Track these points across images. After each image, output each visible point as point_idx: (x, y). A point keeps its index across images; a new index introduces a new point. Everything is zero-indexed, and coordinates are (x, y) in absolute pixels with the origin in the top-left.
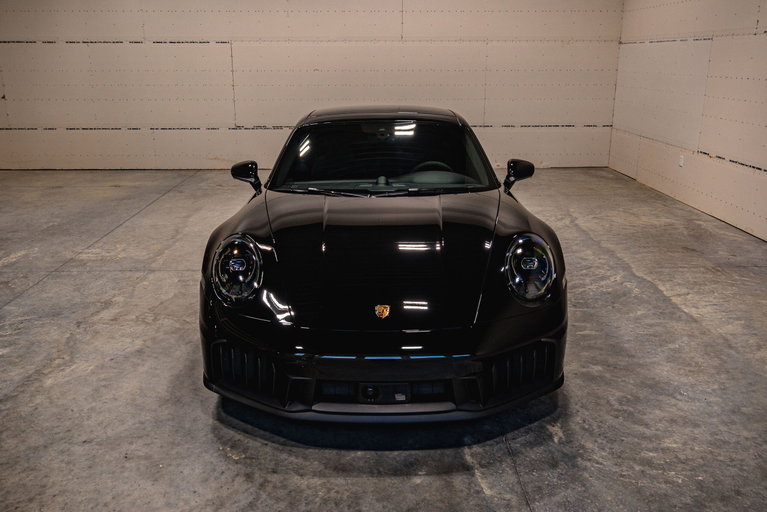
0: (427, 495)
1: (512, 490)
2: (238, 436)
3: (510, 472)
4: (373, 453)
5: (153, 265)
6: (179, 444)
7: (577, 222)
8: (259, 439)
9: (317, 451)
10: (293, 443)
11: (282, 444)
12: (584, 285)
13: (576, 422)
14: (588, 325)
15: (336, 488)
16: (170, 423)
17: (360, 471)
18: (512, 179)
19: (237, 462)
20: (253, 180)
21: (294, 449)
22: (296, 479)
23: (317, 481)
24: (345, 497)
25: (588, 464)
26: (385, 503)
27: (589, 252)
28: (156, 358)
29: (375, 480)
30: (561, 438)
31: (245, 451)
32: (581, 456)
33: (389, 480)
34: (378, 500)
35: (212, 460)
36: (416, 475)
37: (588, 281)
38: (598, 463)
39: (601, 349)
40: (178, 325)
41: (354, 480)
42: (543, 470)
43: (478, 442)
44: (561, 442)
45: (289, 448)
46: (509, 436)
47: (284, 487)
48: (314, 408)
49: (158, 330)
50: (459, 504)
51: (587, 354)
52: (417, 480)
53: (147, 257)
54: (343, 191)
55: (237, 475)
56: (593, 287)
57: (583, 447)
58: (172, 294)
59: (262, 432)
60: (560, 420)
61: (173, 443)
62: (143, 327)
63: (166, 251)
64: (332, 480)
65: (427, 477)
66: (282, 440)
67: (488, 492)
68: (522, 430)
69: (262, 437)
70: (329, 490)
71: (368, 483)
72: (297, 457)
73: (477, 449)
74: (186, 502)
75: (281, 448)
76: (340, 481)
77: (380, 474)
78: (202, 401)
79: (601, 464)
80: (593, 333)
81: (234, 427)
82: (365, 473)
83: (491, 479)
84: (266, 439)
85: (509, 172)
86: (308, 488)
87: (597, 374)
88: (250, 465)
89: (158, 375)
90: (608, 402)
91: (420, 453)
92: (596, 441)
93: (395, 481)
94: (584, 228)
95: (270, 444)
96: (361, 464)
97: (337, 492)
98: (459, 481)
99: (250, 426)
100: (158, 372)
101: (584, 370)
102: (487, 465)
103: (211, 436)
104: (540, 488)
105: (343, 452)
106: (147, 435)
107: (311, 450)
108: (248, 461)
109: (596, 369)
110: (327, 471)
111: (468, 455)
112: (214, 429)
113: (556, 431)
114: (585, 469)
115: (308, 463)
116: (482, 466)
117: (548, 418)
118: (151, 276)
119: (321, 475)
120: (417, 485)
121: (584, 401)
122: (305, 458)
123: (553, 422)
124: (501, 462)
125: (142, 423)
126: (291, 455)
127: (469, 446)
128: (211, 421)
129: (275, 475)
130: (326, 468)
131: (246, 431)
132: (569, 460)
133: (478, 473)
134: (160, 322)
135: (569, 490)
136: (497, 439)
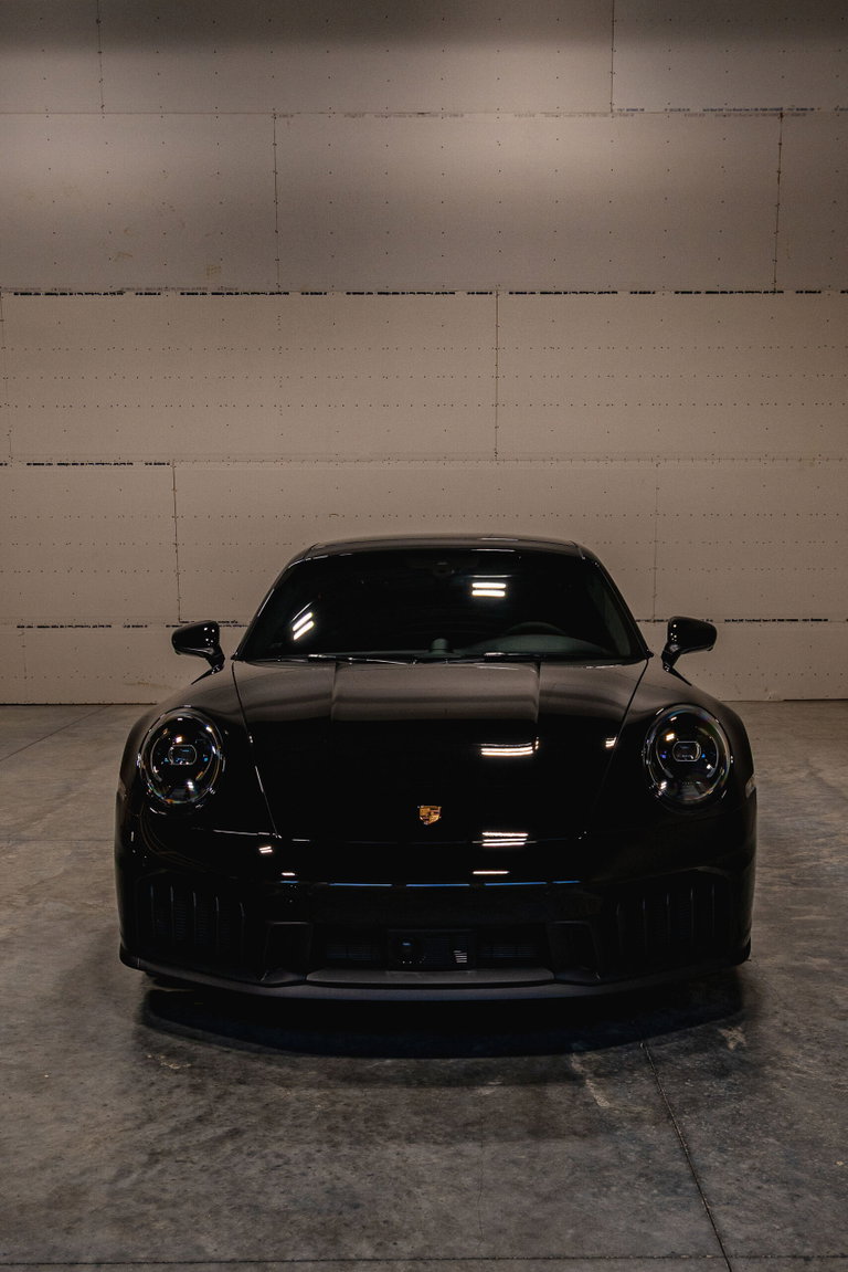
0: (501, 1107)
1: (646, 1103)
2: (178, 1043)
3: (646, 1082)
4: (412, 1061)
5: (25, 833)
6: (76, 1052)
7: (820, 775)
8: (215, 1046)
9: (315, 1059)
10: (276, 1050)
11: (254, 1052)
12: (818, 858)
13: (768, 1028)
14: (815, 909)
15: (346, 1101)
16: (62, 1027)
17: (388, 1081)
18: (674, 648)
19: (177, 1072)
20: (211, 651)
21: (277, 1057)
22: (279, 1091)
23: (315, 1093)
24: (360, 1110)
25: (782, 1073)
26: (428, 1117)
27: (836, 815)
28: (33, 950)
29: (412, 1091)
30: (740, 1044)
31: (191, 1059)
32: (773, 1065)
33: (437, 1092)
34: (416, 1113)
35: (134, 1069)
36: (483, 1085)
37: (825, 852)
38: (798, 1071)
39: (834, 938)
40: (72, 910)
41: (378, 1092)
42: (702, 1080)
43: (595, 1047)
44: (739, 1047)
45: (267, 1056)
46: (650, 1041)
47: (257, 1100)
48: (309, 978)
49: (37, 915)
50: (552, 1117)
51: (803, 944)
52: (486, 1092)
53: (14, 822)
54: (371, 657)
55: (178, 1086)
56: (835, 861)
57: (777, 1054)
58: (61, 870)
59: (220, 1038)
60: (744, 1023)
61: (67, 1051)
62: (9, 911)
63: (49, 815)
64: (341, 1092)
65: (502, 1088)
66: (256, 1046)
67: (603, 1103)
68: (675, 1034)
69: (220, 1044)
70: (333, 1103)
71: (403, 1095)
72: (280, 1066)
73: (590, 1056)
74: (90, 1116)
75: (253, 1055)
76: (354, 1092)
77: (421, 1084)
78: (116, 1002)
79: (805, 1073)
80: (823, 918)
81: (170, 1032)
82: (396, 1083)
83: (610, 1090)
84: (228, 1046)
85: (669, 638)
86: (298, 1100)
87: (818, 968)
88: (200, 1075)
89: (38, 971)
90: (832, 1002)
91: (494, 1061)
92: (800, 1047)
93: (449, 1092)
94: (833, 784)
95: (234, 1051)
96: (391, 1073)
97: (348, 1105)
98: (555, 1093)
99: (200, 1031)
100: (38, 967)
101: (797, 964)
102: (604, 1075)
103: (131, 1042)
104: (694, 1101)
105: (360, 1061)
106: (22, 1042)
107: (304, 1058)
108: (197, 1071)
109: (816, 963)
110: (331, 1082)
111: (576, 1063)
112: (138, 1035)
113: (735, 1037)
114: (776, 1078)
115: (298, 1073)
116: (597, 1074)
117: (723, 1020)
118: (22, 848)
119: (319, 1085)
120: (485, 1097)
121: (790, 1000)
122: (295, 1067)
123: (732, 1025)
124: (632, 1071)
125: (12, 1027)
126: (270, 1064)
127: (580, 1052)
128: (133, 1025)
129: (243, 1087)
130: (330, 1079)
131: (192, 1037)
132: (748, 1070)
133: (589, 1083)
134: (40, 905)
135: (744, 1103)
136: (630, 1045)
